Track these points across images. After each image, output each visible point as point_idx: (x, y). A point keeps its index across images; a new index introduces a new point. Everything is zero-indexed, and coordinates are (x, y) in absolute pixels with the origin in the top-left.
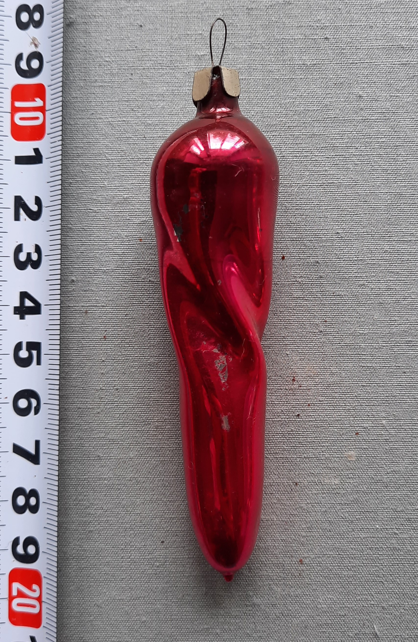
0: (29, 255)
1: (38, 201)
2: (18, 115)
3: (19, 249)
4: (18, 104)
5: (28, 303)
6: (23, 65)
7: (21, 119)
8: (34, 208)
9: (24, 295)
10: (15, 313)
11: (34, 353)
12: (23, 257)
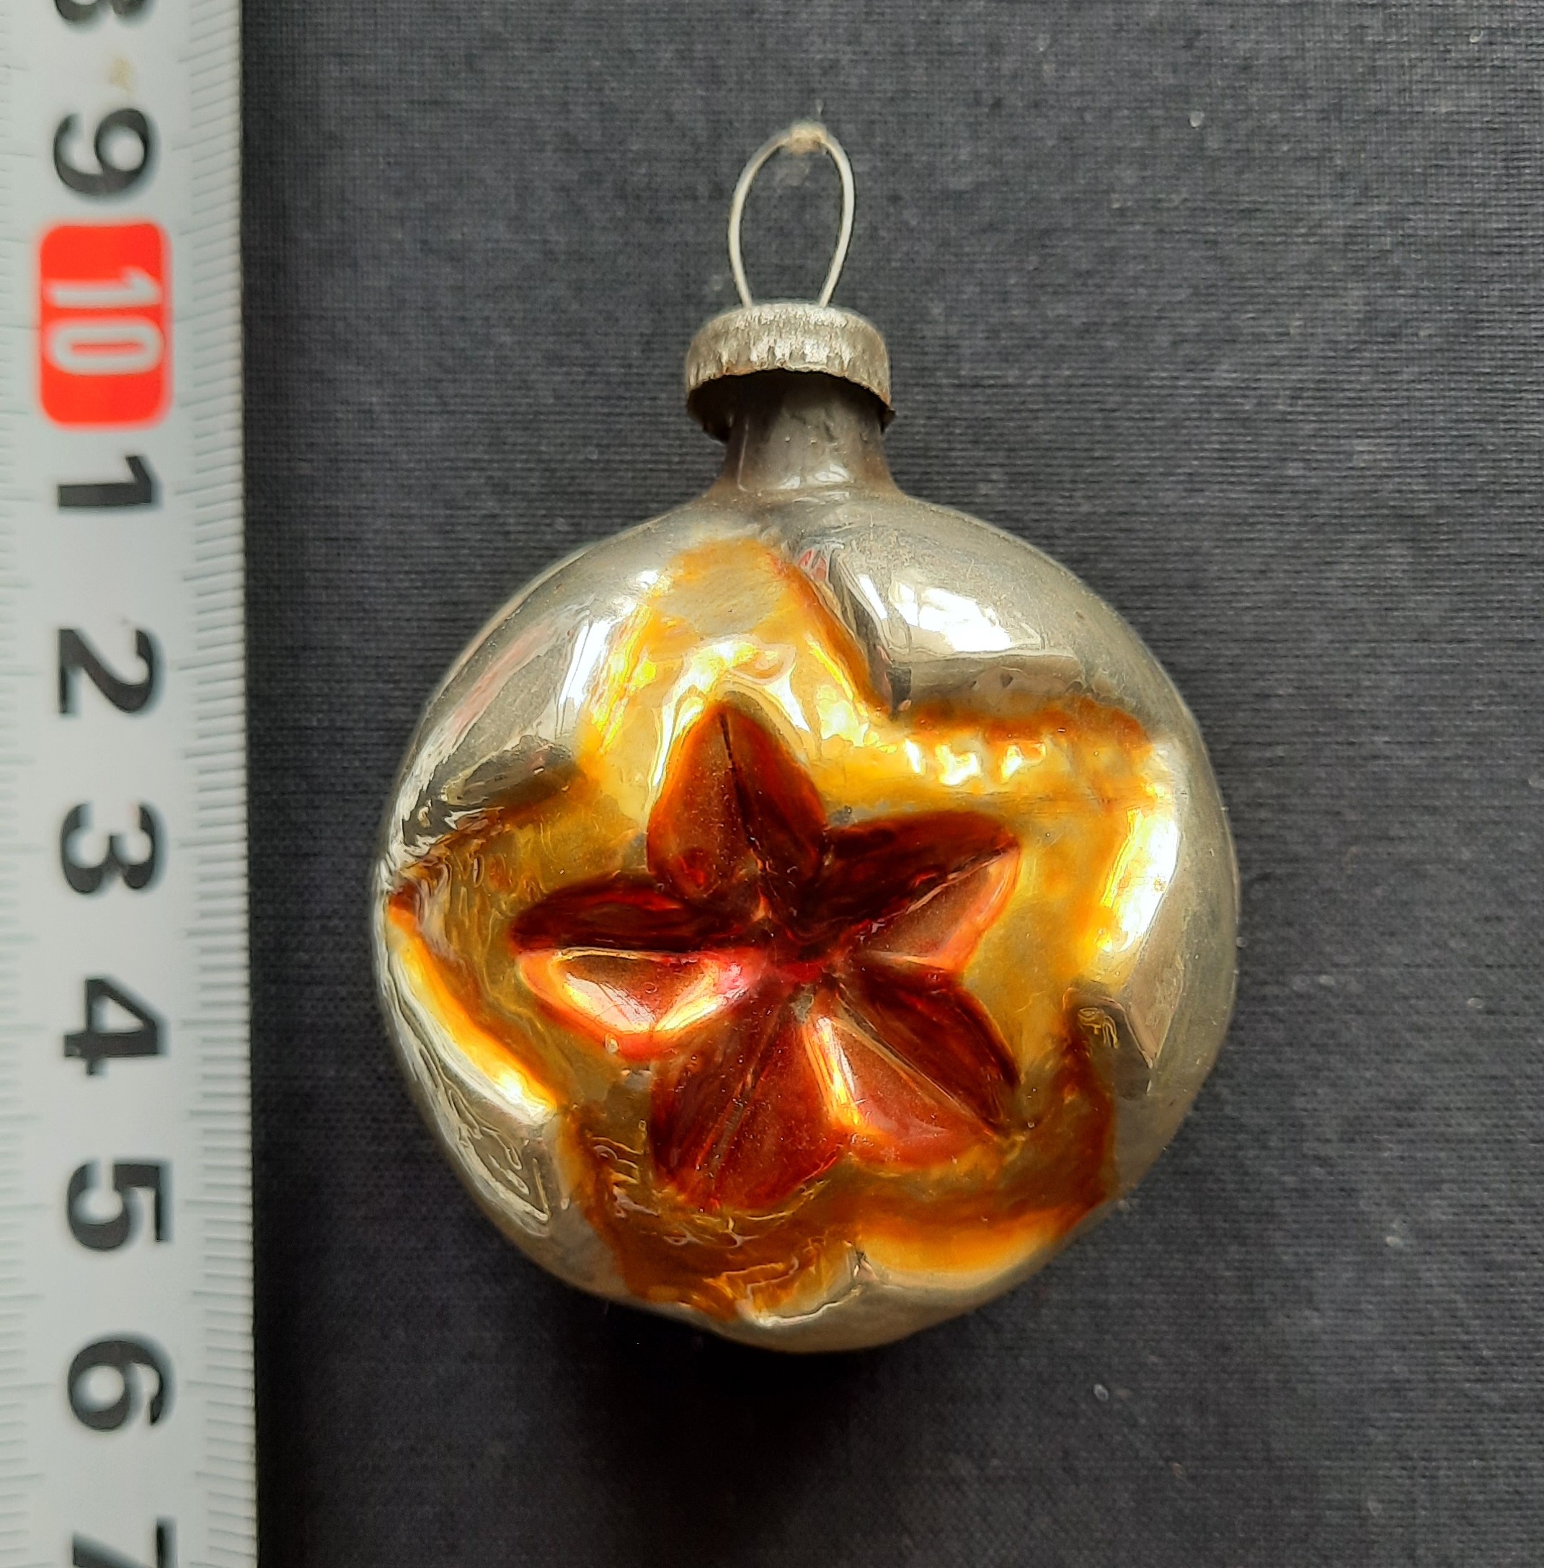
0: (113, 841)
1: (145, 647)
2: (65, 335)
3: (74, 821)
4: (67, 294)
5: (115, 1019)
6: (81, 156)
7: (81, 347)
8: (130, 670)
9: (98, 990)
10: (68, 1054)
11: (144, 1198)
12: (90, 851)
